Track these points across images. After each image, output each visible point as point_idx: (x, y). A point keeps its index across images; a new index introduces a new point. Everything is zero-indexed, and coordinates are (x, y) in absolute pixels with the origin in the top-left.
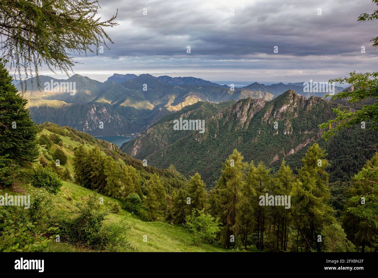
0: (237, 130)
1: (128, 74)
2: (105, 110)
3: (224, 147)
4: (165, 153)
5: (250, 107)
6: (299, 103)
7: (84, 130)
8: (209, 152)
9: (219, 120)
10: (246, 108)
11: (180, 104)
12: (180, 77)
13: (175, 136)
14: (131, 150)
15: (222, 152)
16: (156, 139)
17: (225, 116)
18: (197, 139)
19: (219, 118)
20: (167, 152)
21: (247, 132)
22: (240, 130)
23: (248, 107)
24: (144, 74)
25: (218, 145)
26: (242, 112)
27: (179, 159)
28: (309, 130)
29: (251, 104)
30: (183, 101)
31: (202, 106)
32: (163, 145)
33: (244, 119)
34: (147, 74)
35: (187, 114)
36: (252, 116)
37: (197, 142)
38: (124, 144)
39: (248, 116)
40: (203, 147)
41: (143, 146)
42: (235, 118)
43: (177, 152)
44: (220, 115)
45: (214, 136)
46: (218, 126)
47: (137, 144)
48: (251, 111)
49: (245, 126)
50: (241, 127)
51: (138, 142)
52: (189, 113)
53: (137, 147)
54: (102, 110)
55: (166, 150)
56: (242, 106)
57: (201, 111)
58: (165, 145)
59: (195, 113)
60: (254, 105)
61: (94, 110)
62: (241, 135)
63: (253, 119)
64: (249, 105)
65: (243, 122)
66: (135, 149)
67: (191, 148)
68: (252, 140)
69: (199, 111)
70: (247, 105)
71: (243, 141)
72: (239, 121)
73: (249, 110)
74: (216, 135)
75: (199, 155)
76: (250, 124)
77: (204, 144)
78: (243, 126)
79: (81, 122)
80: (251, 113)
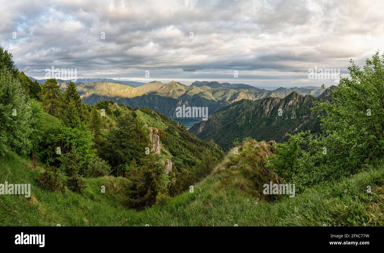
0: (263, 117)
1: (204, 82)
2: (187, 103)
3: (254, 128)
4: (218, 132)
5: (271, 103)
6: (299, 99)
7: (174, 113)
8: (245, 132)
9: (252, 111)
10: (269, 104)
11: (234, 100)
12: (235, 84)
13: (226, 121)
14: (199, 128)
15: (253, 132)
16: (214, 122)
17: (256, 109)
18: (238, 123)
19: (253, 110)
20: (219, 131)
21: (269, 119)
22: (265, 117)
23: (270, 103)
24: (213, 82)
25: (251, 127)
26: (266, 106)
27: (226, 136)
28: (306, 115)
29: (272, 101)
30: (236, 99)
31: (244, 102)
32: (218, 127)
33: (267, 111)
34: (215, 82)
35: (234, 107)
36: (272, 108)
37: (238, 125)
38: (195, 125)
39: (270, 109)
40: (241, 128)
41: (205, 127)
42: (262, 110)
43: (225, 131)
44: (253, 108)
45: (249, 121)
46: (252, 115)
47: (202, 125)
48: (272, 105)
49: (268, 115)
50: (265, 115)
51: (203, 124)
52: (236, 106)
53: (202, 127)
54: (185, 103)
55: (218, 130)
56: (266, 102)
57: (243, 105)
58: (219, 126)
59: (239, 106)
60: (273, 102)
61: (181, 102)
62: (265, 121)
63: (273, 110)
64: (270, 101)
65: (267, 112)
66: (201, 128)
67: (234, 129)
68: (272, 124)
69: (242, 105)
70: (269, 101)
71: (266, 125)
72: (264, 112)
73: (270, 105)
74: (250, 121)
75: (239, 134)
76: (271, 113)
77: (242, 127)
78: (266, 115)
79: (173, 109)
80: (271, 107)
